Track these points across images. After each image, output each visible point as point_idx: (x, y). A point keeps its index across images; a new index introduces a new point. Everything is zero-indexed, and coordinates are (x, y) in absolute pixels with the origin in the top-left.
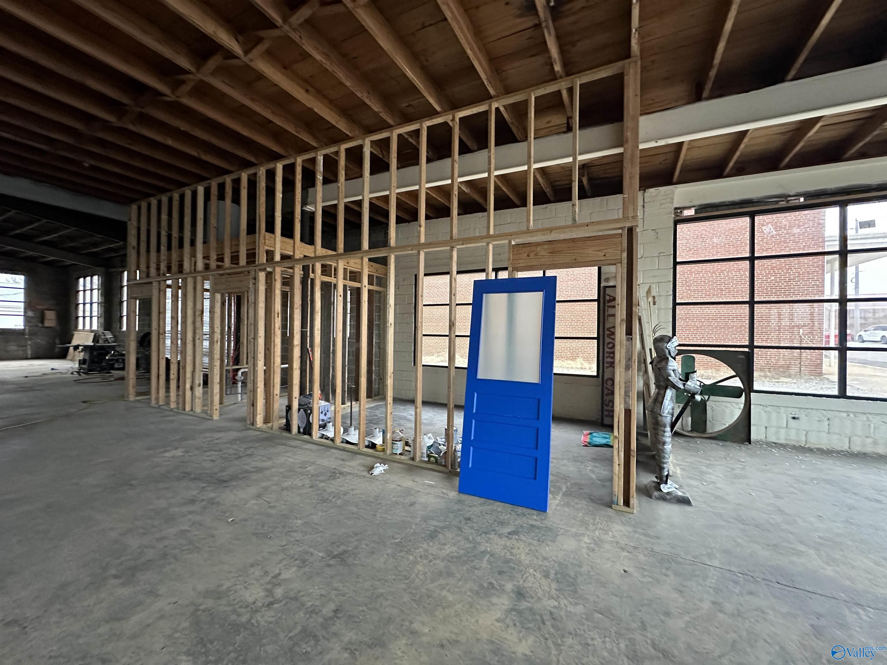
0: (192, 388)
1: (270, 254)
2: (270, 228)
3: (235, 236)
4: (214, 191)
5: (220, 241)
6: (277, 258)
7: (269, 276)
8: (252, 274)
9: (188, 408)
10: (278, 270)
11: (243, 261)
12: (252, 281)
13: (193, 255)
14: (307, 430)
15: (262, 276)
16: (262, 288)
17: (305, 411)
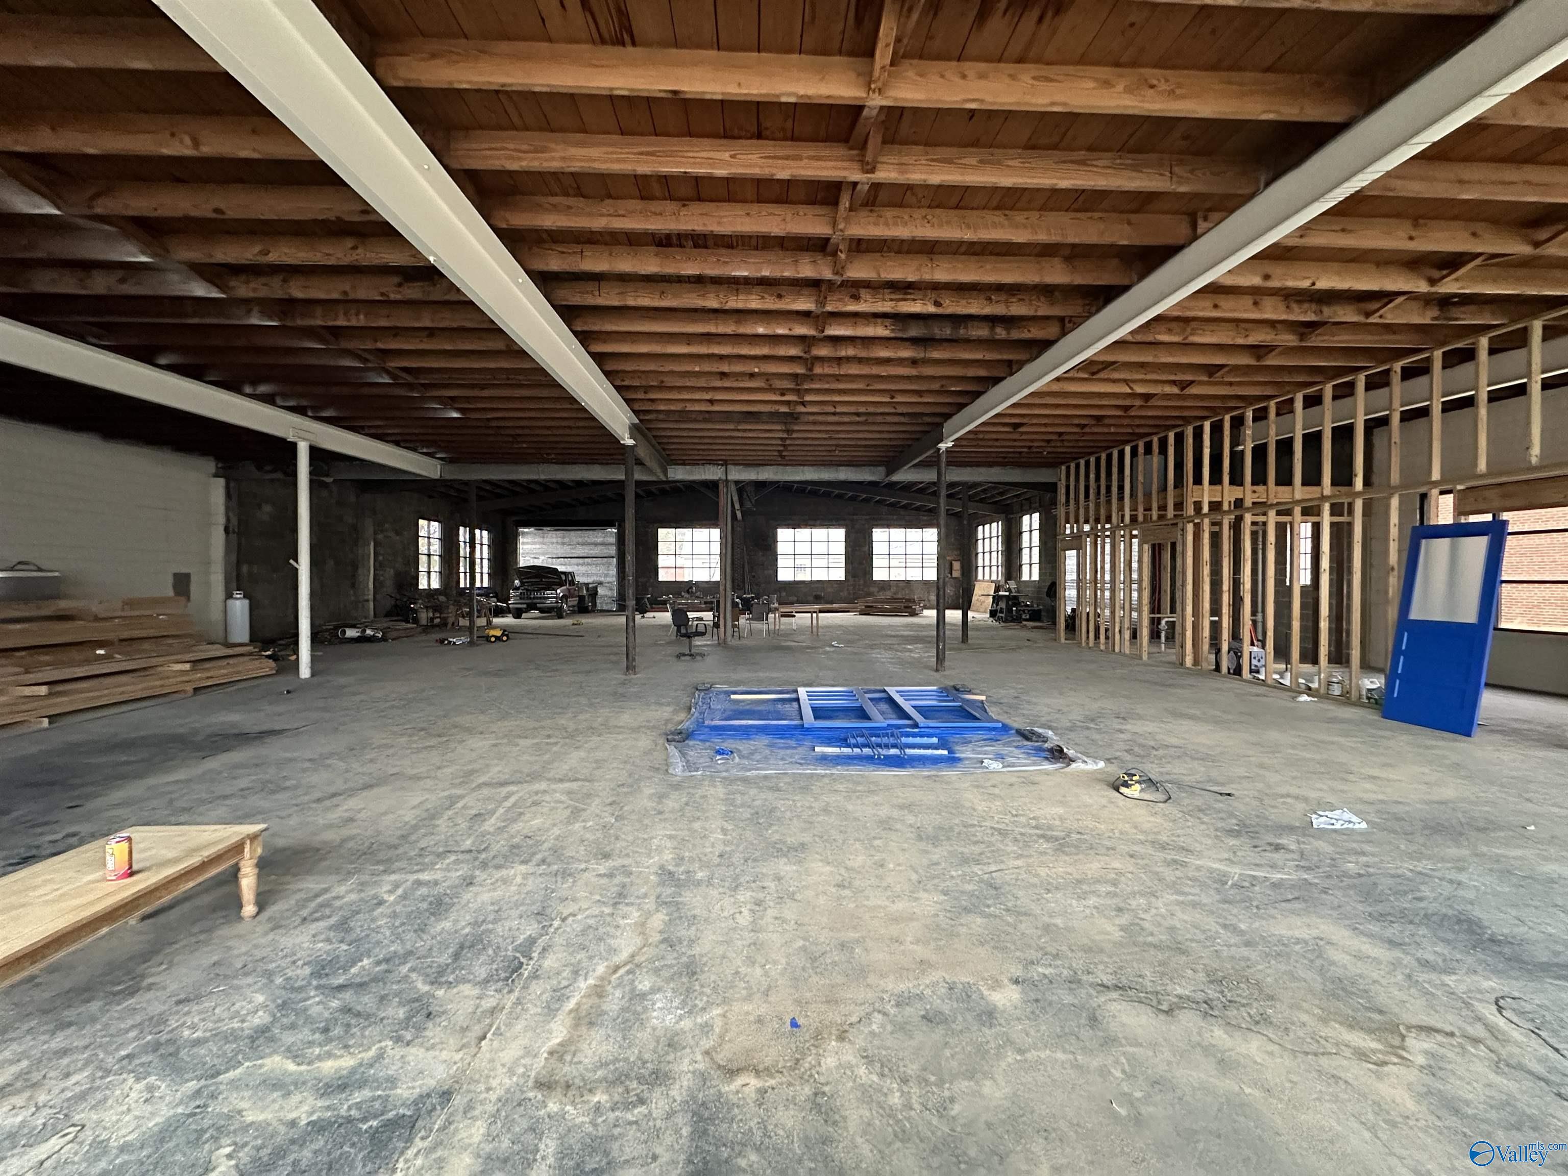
0: (1120, 631)
1: (1198, 506)
2: (1198, 481)
3: (1164, 489)
4: (1141, 449)
5: (1148, 495)
6: (1206, 509)
7: (1198, 528)
8: (1180, 525)
9: (1117, 649)
10: (1206, 521)
11: (1170, 513)
12: (1180, 533)
13: (1121, 509)
14: (1238, 671)
15: (1190, 527)
16: (1190, 538)
17: (1236, 653)
